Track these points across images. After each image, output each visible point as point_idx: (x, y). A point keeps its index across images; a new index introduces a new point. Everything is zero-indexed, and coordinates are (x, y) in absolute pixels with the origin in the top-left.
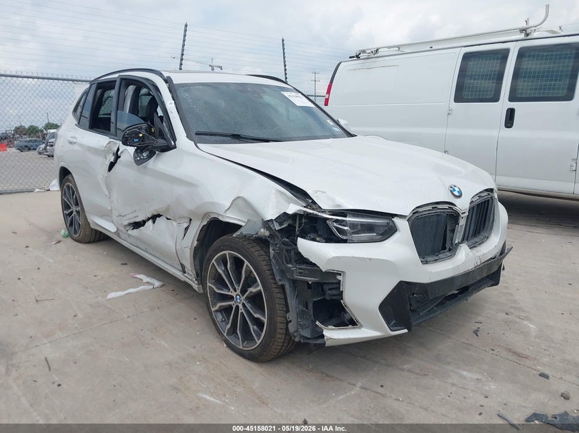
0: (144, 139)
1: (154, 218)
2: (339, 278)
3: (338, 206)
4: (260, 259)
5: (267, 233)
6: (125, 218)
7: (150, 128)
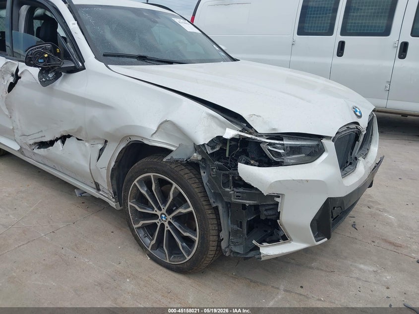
0: (49, 60)
1: (64, 138)
2: (277, 200)
3: (274, 129)
4: (190, 182)
5: (200, 158)
6: (29, 138)
7: (55, 48)
